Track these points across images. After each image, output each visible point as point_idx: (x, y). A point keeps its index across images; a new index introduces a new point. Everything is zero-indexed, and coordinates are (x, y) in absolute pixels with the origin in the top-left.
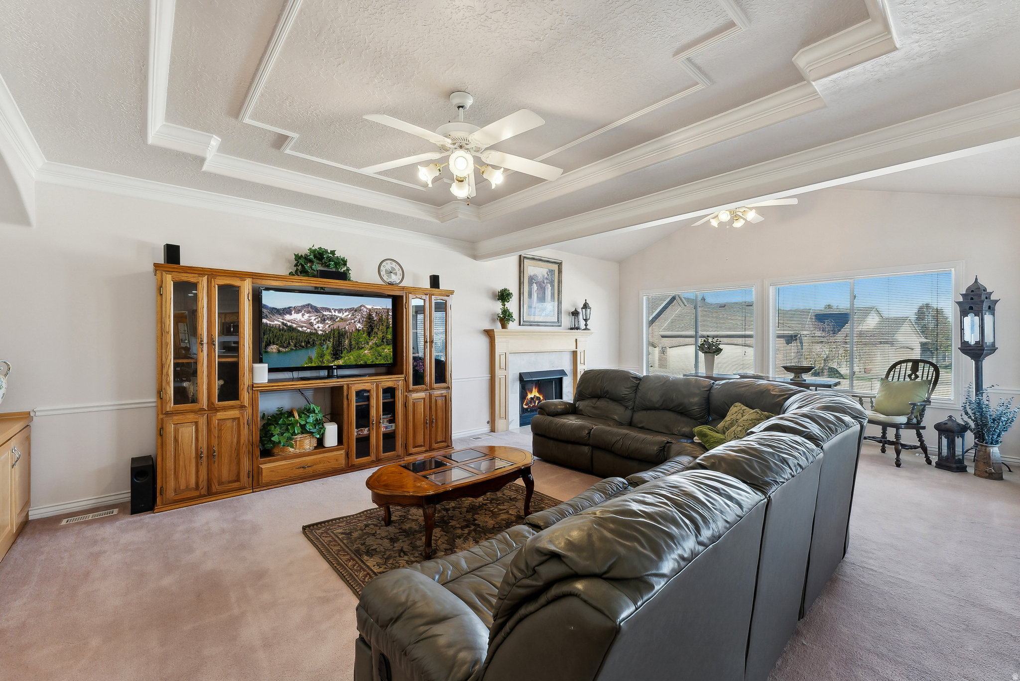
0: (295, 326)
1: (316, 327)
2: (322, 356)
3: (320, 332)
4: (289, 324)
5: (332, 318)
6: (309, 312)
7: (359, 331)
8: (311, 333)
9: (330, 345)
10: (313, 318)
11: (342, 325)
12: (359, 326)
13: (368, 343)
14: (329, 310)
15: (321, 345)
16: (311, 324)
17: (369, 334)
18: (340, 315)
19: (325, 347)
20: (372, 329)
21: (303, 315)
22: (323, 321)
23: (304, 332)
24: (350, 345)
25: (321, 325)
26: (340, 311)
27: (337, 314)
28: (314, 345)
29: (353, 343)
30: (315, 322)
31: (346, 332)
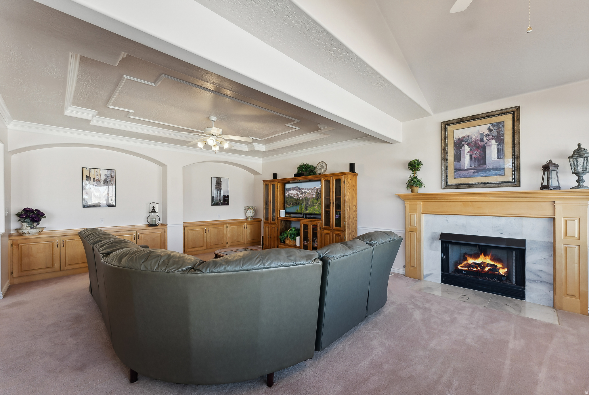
0: (292, 196)
1: (299, 196)
2: (301, 209)
3: (301, 199)
4: (290, 195)
5: (305, 193)
6: (297, 190)
7: (314, 198)
8: (298, 199)
9: (304, 204)
10: (298, 192)
11: (308, 196)
12: (314, 196)
13: (317, 203)
14: (304, 189)
15: (301, 204)
16: (298, 195)
17: (317, 200)
18: (307, 191)
19: (302, 205)
20: (318, 197)
21: (295, 191)
22: (302, 194)
23: (295, 199)
24: (311, 204)
25: (301, 196)
26: (307, 189)
27: (306, 191)
28: (299, 204)
29: (312, 203)
30: (299, 194)
31: (309, 199)
